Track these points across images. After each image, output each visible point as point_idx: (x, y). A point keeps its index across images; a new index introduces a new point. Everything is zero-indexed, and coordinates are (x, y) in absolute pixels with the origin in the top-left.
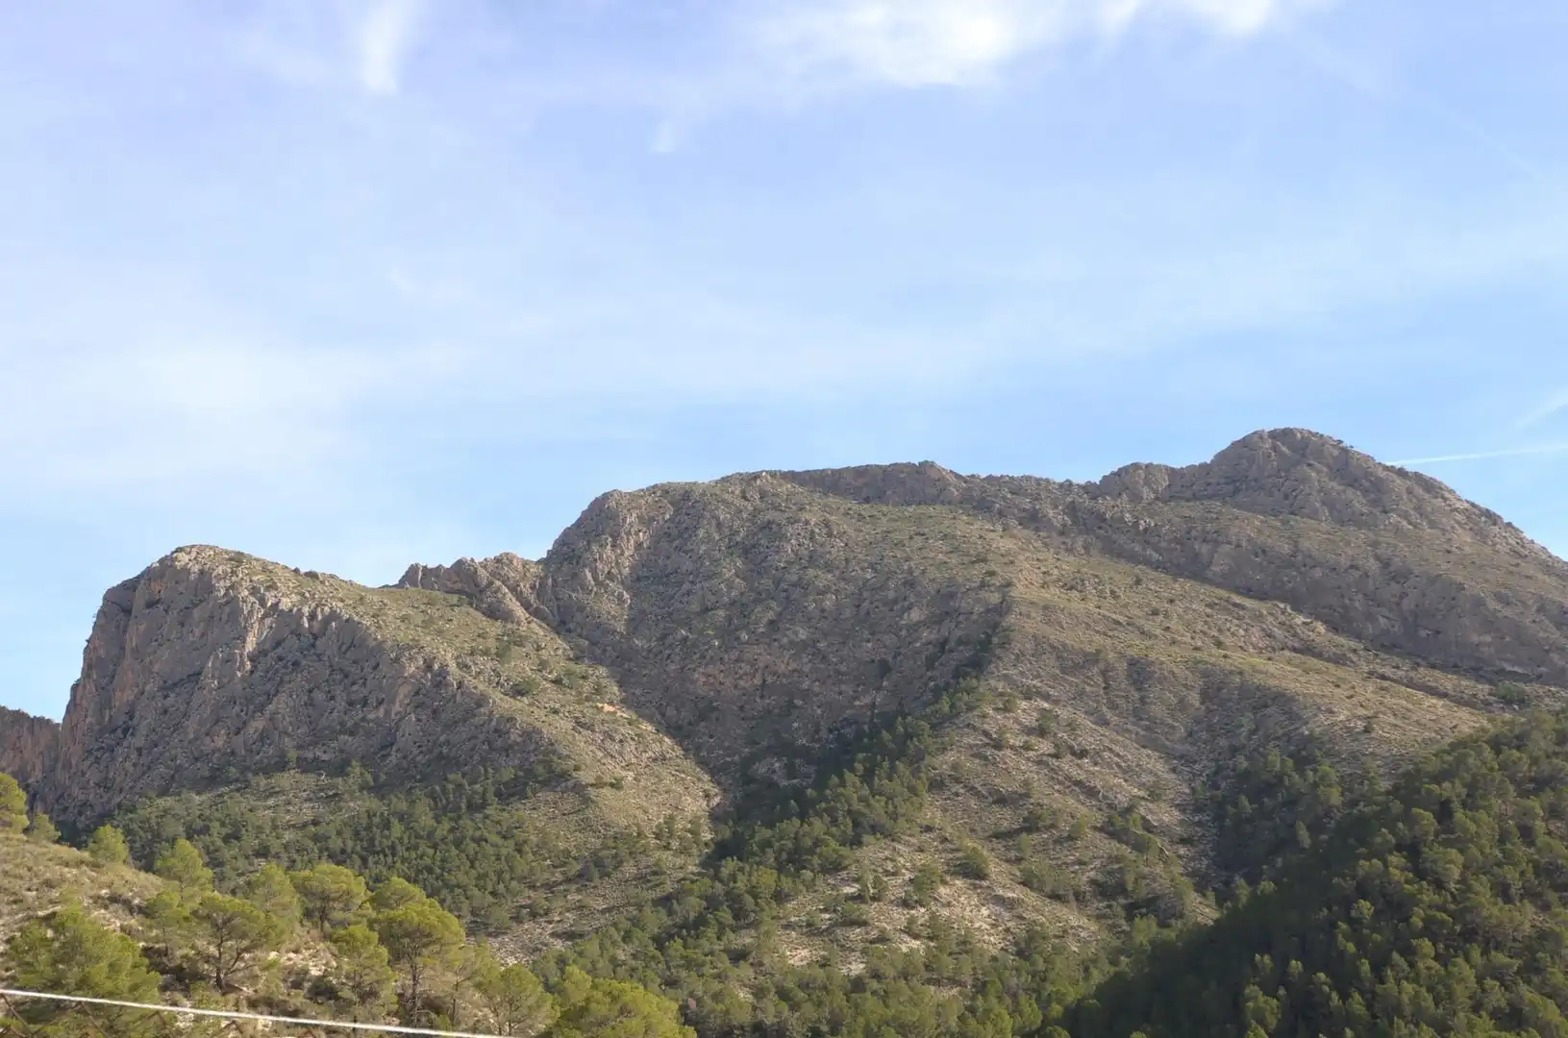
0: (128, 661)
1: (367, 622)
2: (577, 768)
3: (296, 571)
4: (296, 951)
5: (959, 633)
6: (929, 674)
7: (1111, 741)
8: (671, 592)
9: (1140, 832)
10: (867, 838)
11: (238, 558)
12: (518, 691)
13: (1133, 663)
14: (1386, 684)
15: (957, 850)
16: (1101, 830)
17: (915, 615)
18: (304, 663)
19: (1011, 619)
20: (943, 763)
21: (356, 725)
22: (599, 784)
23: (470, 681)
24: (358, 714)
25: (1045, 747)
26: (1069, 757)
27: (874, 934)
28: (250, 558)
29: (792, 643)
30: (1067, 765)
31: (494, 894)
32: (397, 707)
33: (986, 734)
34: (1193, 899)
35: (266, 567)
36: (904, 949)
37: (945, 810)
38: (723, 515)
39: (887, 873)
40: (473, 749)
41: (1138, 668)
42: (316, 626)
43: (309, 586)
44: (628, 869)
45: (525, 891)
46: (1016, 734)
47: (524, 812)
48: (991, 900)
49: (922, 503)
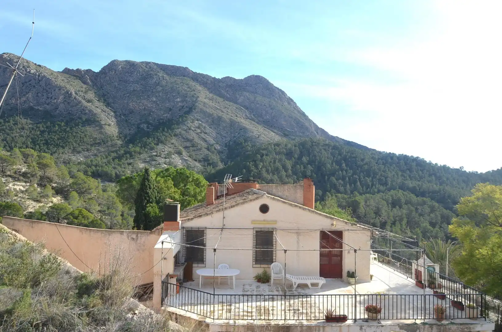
1: (53, 79)
2: (101, 120)
3: (36, 64)
4: (20, 165)
5: (186, 105)
6: (179, 112)
7: (212, 131)
8: (127, 85)
9: (214, 150)
10: (159, 144)
12: (89, 101)
13: (219, 117)
14: (265, 129)
15: (177, 149)
16: (206, 148)
17: (178, 100)
18: (36, 86)
19: (197, 104)
20: (178, 131)
21: (49, 103)
22: (105, 125)
23: (77, 97)
24: (49, 100)
25: (199, 131)
26: (203, 133)
27: (157, 163)
29: (152, 101)
30: (203, 135)
31: (79, 144)
32: (59, 101)
33: (188, 127)
34: (220, 163)
35: (27, 62)
36: (163, 166)
37: (177, 140)
38: (141, 70)
39: (163, 152)
40: (77, 112)
41: (220, 118)
42: (40, 78)
43: (39, 68)
44: (110, 143)
45: (86, 145)
46: (194, 127)
47: (88, 128)
48: (182, 159)
49: (184, 76)
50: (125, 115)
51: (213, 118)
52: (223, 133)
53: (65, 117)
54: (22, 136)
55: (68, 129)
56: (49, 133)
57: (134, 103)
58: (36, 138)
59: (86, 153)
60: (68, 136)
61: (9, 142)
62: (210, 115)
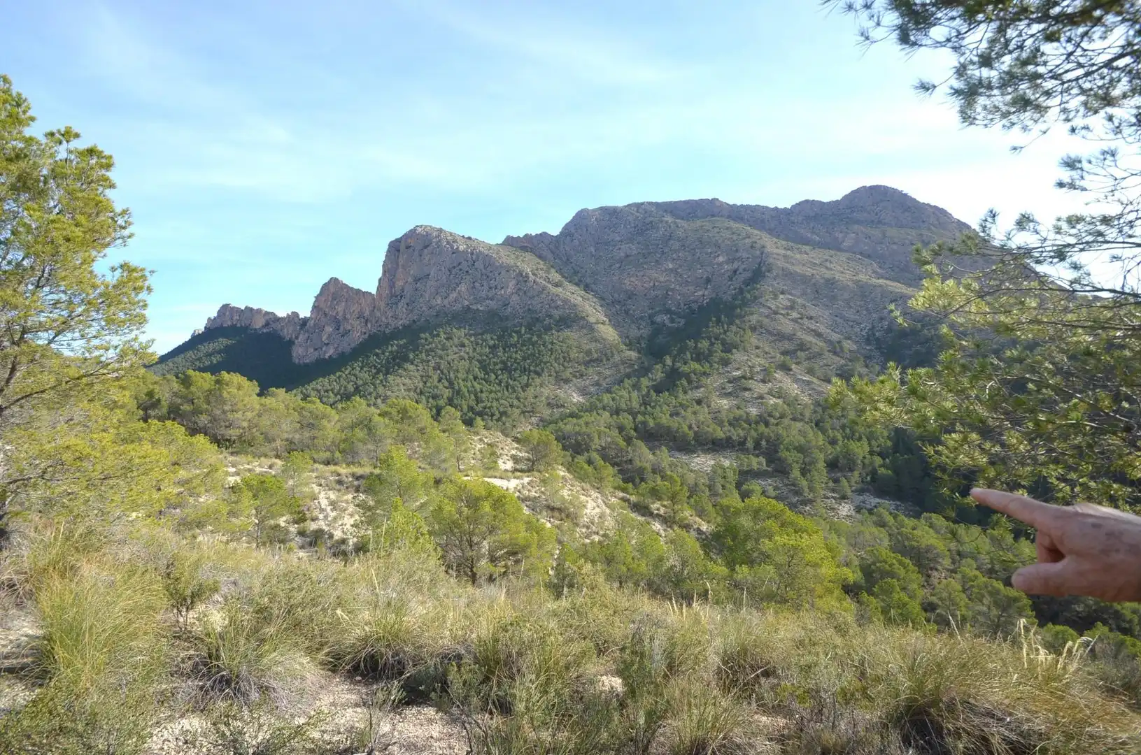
0: (400, 270)
1: (494, 256)
2: (587, 316)
3: (463, 236)
5: (743, 266)
6: (730, 283)
7: (820, 312)
8: (612, 248)
10: (733, 350)
11: (440, 230)
12: (557, 285)
13: (827, 280)
15: (774, 358)
16: (830, 351)
17: (721, 259)
18: (470, 272)
19: (769, 261)
20: (753, 319)
21: (493, 297)
22: (596, 323)
23: (538, 280)
24: (493, 292)
25: (795, 315)
26: (806, 319)
27: (755, 395)
28: (445, 232)
29: (666, 270)
30: (806, 322)
31: (563, 365)
32: (509, 290)
33: (770, 308)
35: (451, 234)
36: (772, 402)
37: (760, 340)
38: (631, 218)
40: (542, 307)
41: (831, 283)
42: (474, 257)
43: (469, 243)
44: (617, 358)
45: (576, 365)
46: (783, 309)
47: (567, 333)
48: (796, 381)
49: (713, 216)
50: (620, 302)
51: (814, 284)
52: (850, 314)
53: (522, 318)
54: (462, 358)
55: (535, 338)
56: (504, 349)
57: (632, 279)
58: (485, 361)
59: (579, 382)
60: (539, 351)
61: (445, 371)
62: (805, 280)
